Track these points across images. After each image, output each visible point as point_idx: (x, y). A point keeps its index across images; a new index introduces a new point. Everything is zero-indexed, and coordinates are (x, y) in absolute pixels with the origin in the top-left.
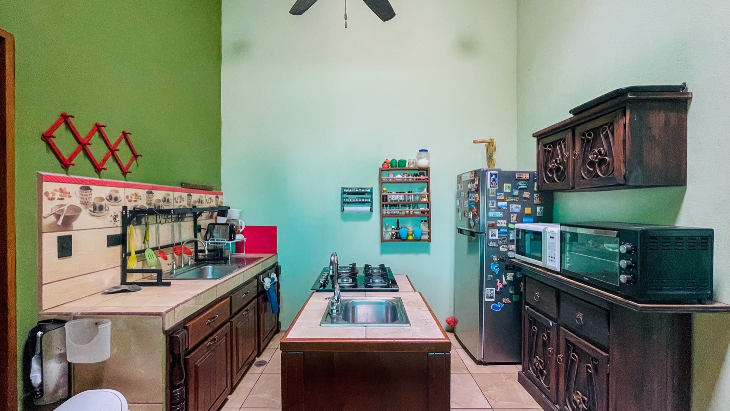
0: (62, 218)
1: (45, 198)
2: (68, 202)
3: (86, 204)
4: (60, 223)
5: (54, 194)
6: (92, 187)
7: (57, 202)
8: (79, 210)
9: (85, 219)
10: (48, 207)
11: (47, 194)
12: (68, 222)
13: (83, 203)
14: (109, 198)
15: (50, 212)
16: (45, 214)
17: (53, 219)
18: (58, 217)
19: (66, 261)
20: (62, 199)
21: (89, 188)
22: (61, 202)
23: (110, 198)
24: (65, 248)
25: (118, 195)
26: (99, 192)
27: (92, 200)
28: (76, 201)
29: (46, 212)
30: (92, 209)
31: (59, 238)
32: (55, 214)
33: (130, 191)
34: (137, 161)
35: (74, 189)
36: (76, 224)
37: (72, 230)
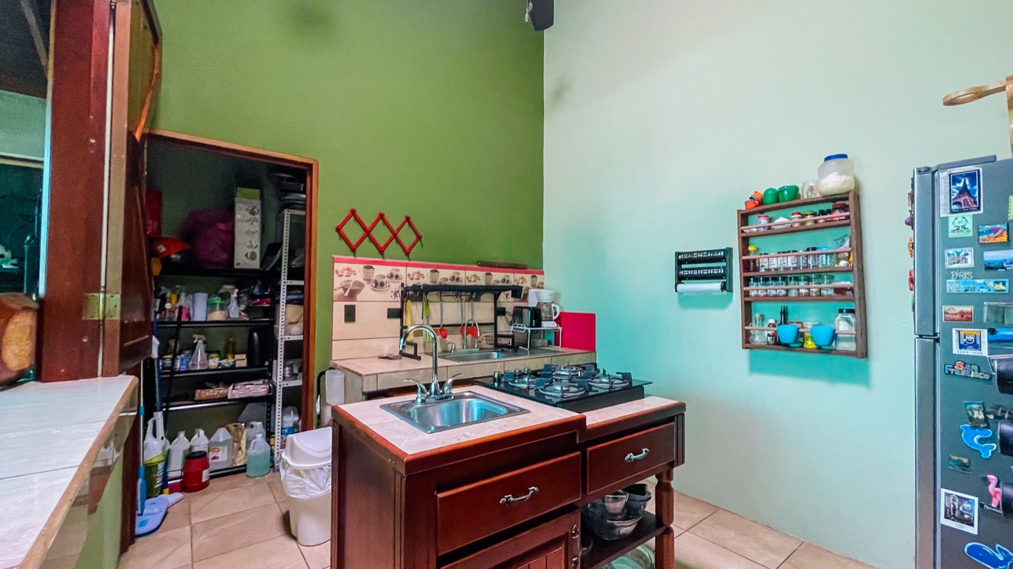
0: (348, 291)
1: (335, 275)
2: (353, 278)
3: (369, 280)
4: (347, 294)
5: (342, 272)
6: (374, 266)
7: (344, 279)
8: (362, 285)
9: (367, 293)
10: (338, 282)
11: (337, 272)
12: (353, 295)
13: (364, 280)
14: (389, 276)
15: (339, 286)
16: (335, 287)
17: (341, 291)
18: (345, 290)
19: (350, 325)
20: (349, 276)
21: (371, 267)
22: (348, 279)
23: (392, 276)
24: (350, 315)
25: (398, 273)
26: (380, 271)
27: (374, 278)
28: (359, 277)
29: (336, 286)
30: (374, 285)
31: (346, 306)
32: (343, 287)
33: (411, 270)
34: (421, 242)
35: (359, 268)
36: (359, 297)
37: (356, 301)
